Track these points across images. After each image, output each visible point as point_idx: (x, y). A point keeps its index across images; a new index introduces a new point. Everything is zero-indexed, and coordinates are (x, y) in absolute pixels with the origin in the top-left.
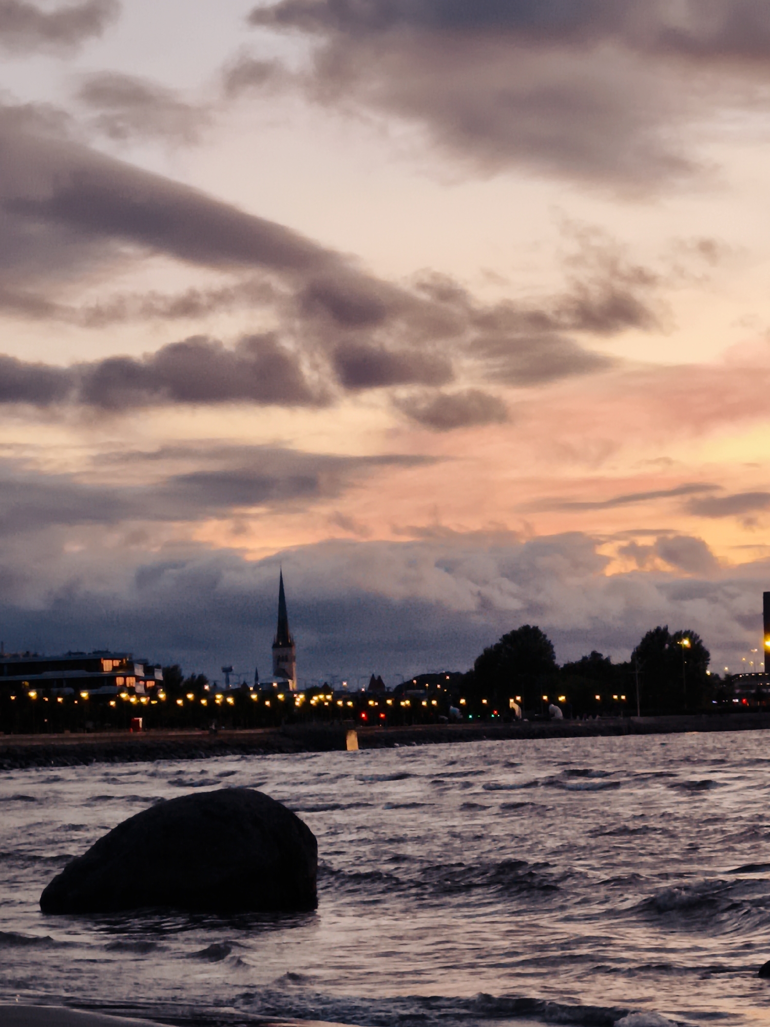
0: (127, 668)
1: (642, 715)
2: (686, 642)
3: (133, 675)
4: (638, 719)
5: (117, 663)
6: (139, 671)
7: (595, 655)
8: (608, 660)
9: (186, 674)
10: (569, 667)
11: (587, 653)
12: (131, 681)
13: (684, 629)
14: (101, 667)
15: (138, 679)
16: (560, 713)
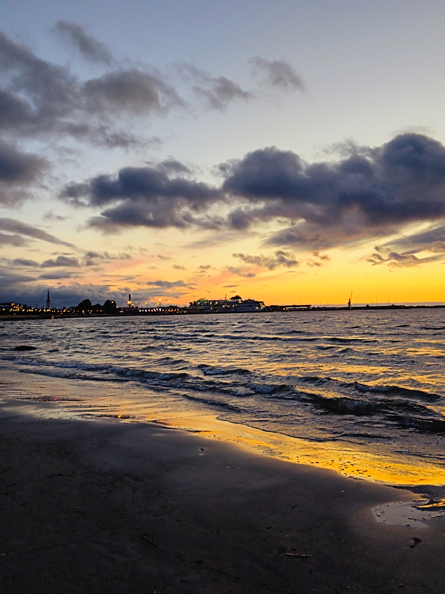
0: (16, 305)
1: (105, 314)
2: (112, 302)
3: (17, 306)
4: (104, 314)
5: (14, 304)
6: (18, 305)
7: (98, 304)
8: (100, 305)
9: (28, 306)
10: (94, 306)
11: (97, 304)
12: (16, 307)
13: (112, 300)
14: (11, 305)
15: (18, 307)
16: (91, 313)
